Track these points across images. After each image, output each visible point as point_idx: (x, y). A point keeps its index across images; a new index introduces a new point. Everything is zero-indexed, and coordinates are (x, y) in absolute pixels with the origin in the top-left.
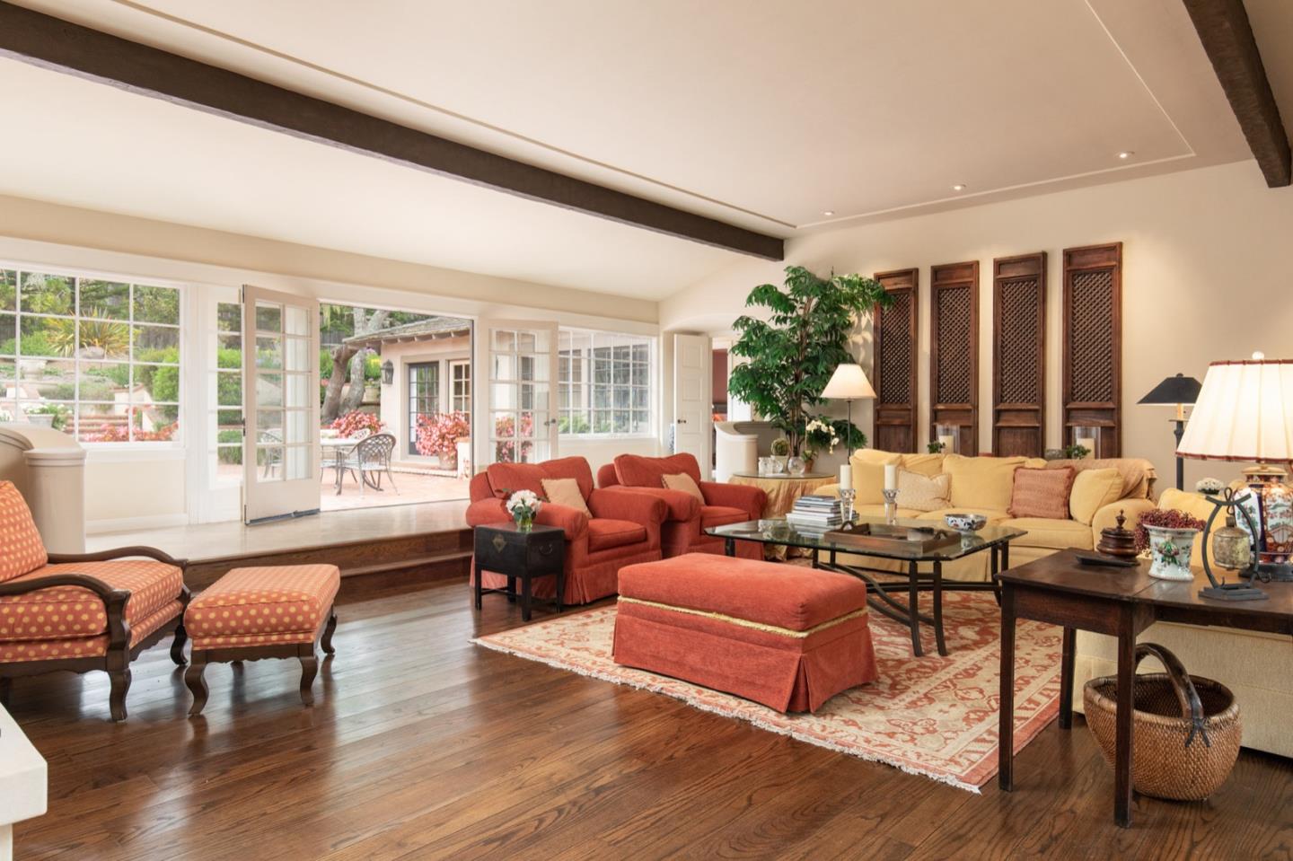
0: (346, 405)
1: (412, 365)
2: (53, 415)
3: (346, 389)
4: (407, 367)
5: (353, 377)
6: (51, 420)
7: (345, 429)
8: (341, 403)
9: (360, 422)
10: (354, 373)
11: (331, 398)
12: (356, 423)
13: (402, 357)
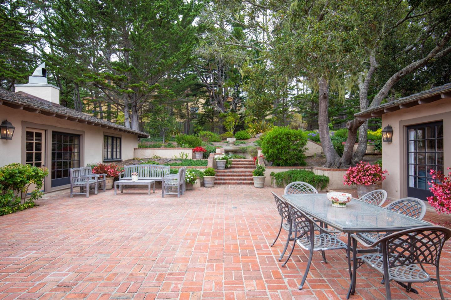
0: (356, 155)
1: (409, 128)
2: (225, 161)
3: (356, 146)
4: (405, 129)
5: (360, 139)
6: (225, 163)
7: (356, 175)
8: (353, 154)
9: (367, 171)
10: (360, 137)
11: (347, 152)
12: (364, 171)
13: (401, 122)
